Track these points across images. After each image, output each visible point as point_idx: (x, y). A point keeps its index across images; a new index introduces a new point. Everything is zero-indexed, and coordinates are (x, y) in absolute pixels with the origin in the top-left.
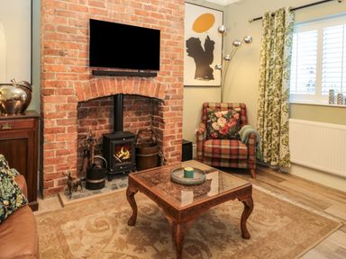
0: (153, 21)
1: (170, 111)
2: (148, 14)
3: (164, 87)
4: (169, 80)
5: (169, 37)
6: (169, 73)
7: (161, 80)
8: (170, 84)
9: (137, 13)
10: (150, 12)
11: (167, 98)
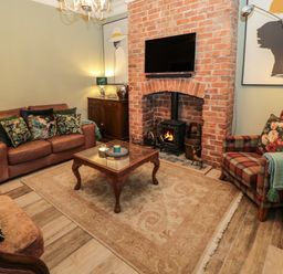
0: (192, 25)
1: (210, 110)
2: (188, 21)
3: (203, 86)
4: (209, 79)
5: (210, 35)
6: (209, 73)
7: (200, 79)
8: (210, 83)
9: (179, 23)
10: (189, 18)
11: (207, 97)
